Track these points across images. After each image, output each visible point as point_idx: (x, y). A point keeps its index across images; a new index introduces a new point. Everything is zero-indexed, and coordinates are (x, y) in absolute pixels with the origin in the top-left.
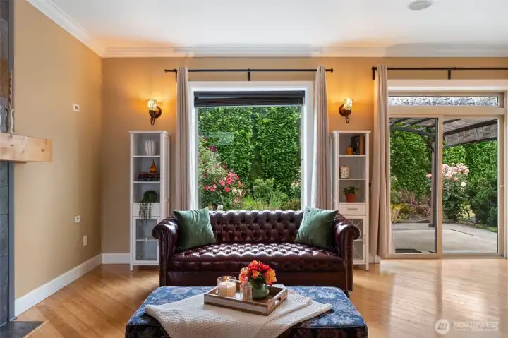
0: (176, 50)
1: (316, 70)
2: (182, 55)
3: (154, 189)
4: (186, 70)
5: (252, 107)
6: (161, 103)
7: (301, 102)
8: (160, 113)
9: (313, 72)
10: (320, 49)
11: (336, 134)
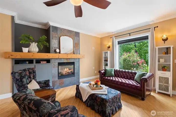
0: (112, 33)
1: (150, 28)
2: (114, 33)
3: (107, 63)
4: (114, 37)
5: (134, 42)
6: (110, 45)
7: (148, 38)
8: (110, 47)
9: (149, 29)
10: (153, 21)
11: (157, 48)
